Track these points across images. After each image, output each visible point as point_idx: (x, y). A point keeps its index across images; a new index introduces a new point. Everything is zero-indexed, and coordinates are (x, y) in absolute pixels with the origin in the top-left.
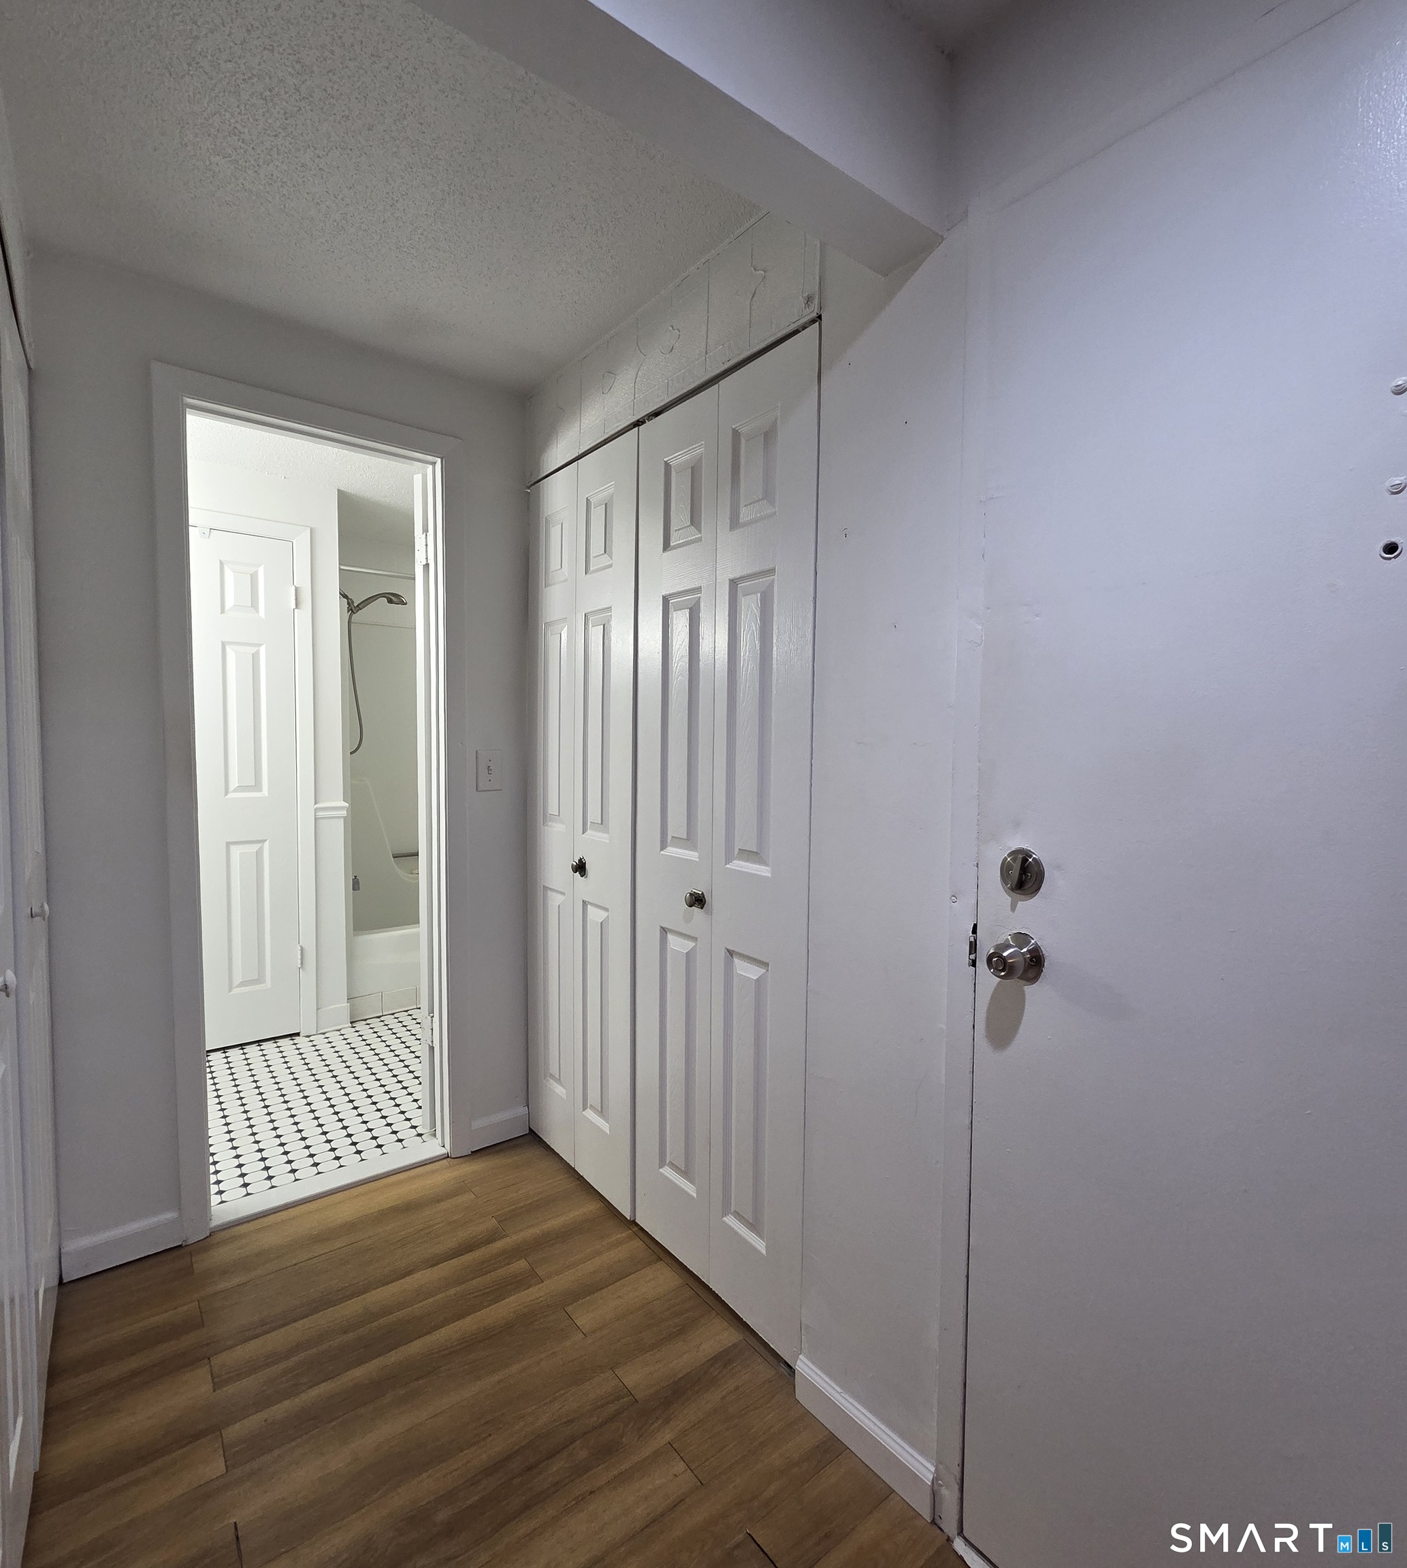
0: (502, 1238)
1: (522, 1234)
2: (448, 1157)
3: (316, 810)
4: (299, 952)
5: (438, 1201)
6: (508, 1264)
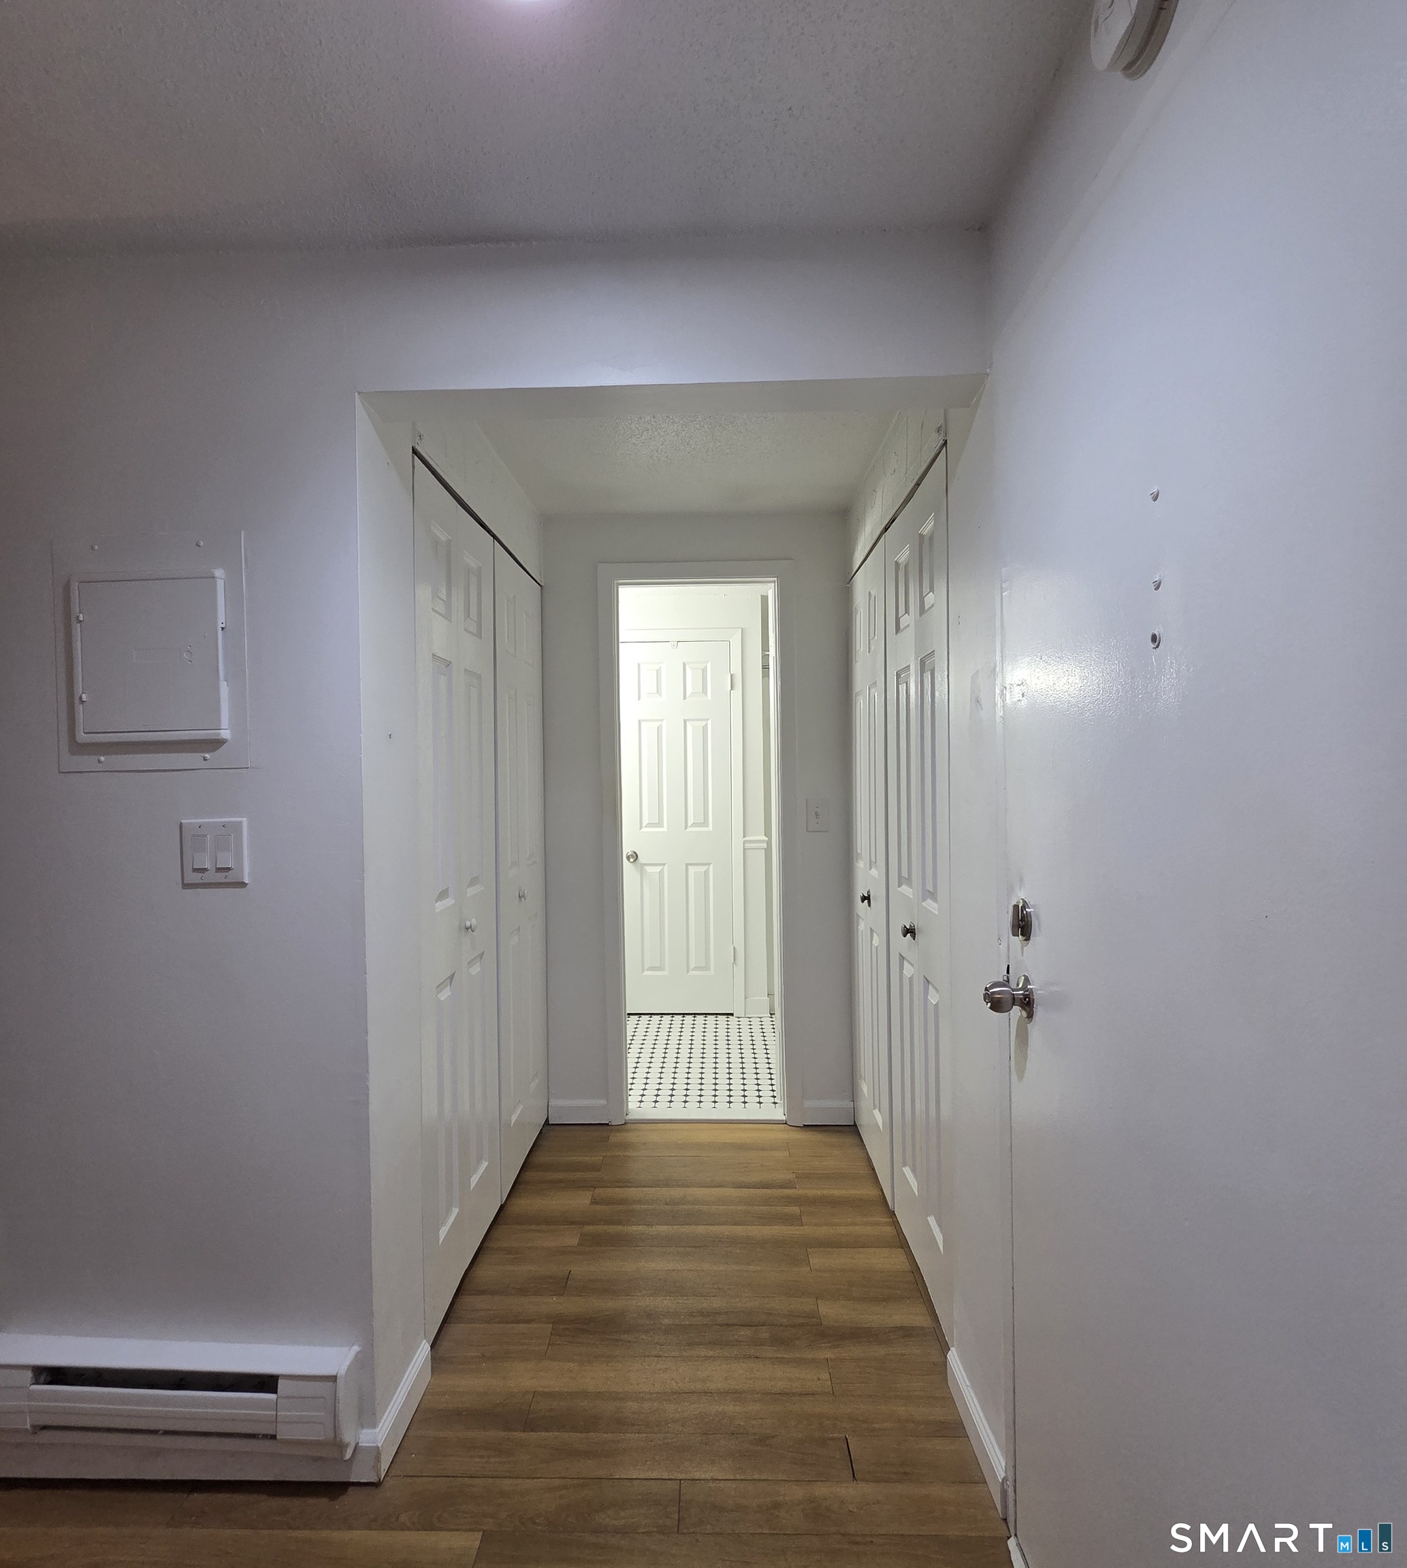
0: (792, 1188)
1: (807, 1191)
2: (786, 1123)
3: (744, 842)
4: (733, 951)
5: (763, 1150)
6: (786, 1206)
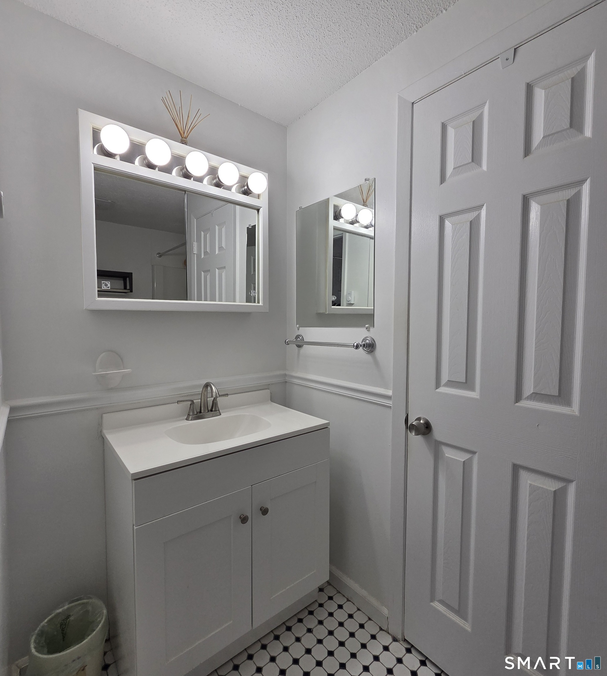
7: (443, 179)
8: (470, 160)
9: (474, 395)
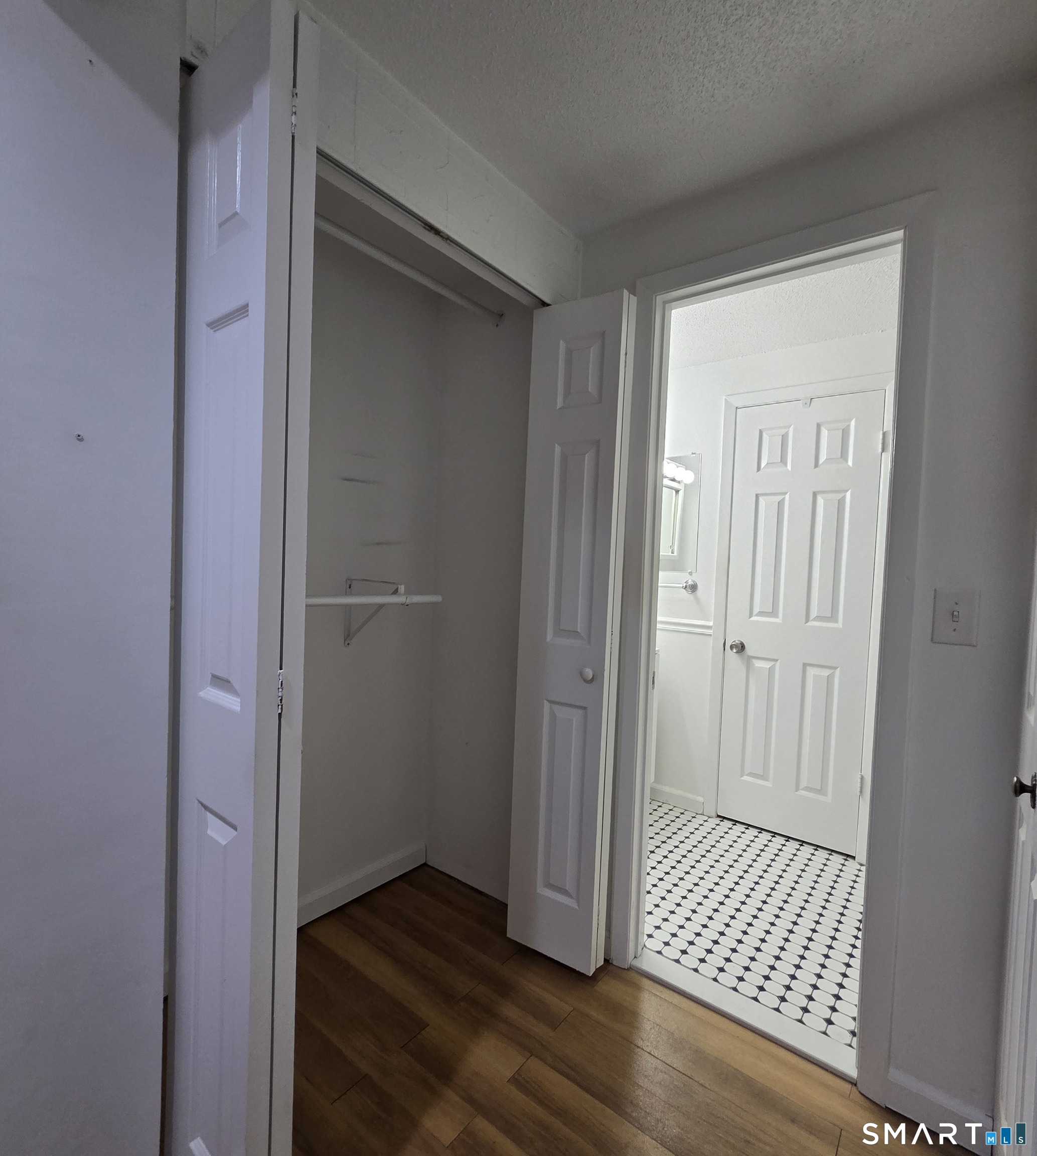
4: (859, 780)
7: (759, 469)
8: (780, 461)
9: (778, 620)
